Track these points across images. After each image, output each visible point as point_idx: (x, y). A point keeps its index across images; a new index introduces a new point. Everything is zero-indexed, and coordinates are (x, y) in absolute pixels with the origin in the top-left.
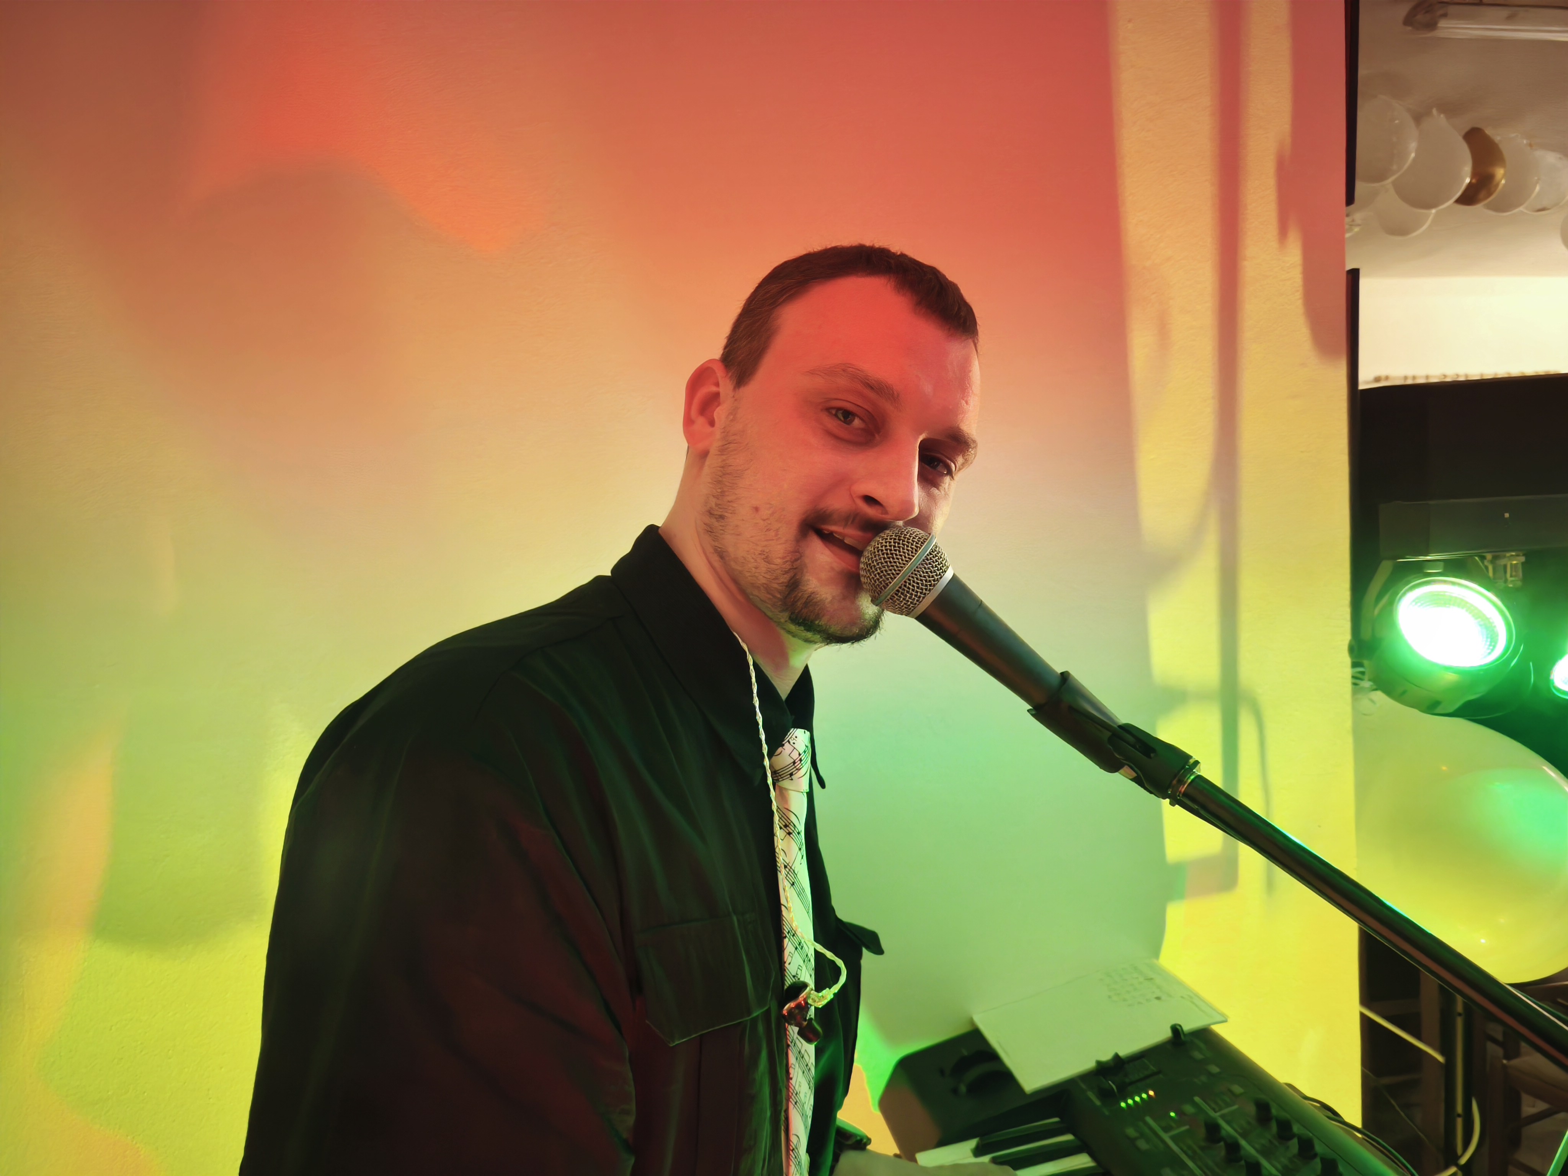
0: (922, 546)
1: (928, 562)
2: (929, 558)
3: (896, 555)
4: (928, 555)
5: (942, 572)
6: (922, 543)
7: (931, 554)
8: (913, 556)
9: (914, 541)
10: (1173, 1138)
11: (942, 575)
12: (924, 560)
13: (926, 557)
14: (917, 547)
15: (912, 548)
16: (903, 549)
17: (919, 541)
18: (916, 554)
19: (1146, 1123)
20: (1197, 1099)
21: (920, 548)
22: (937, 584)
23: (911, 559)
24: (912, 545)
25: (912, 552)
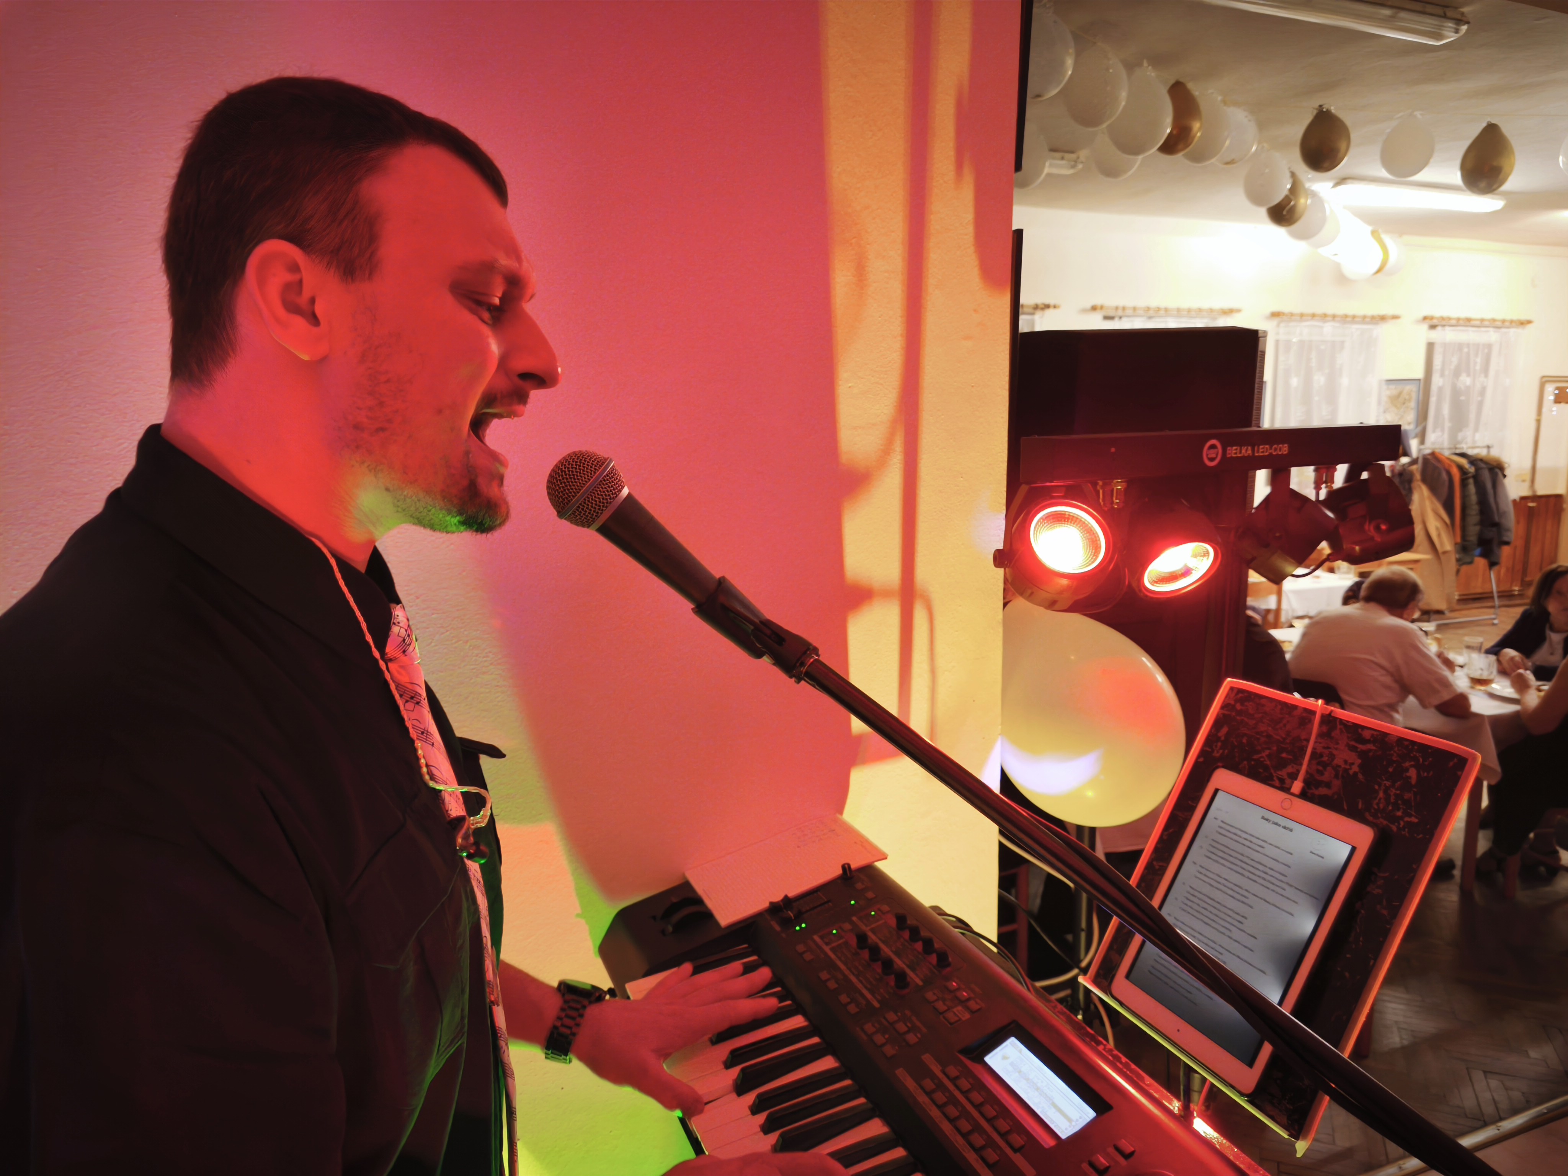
0: (600, 468)
1: (604, 483)
2: (606, 479)
3: (577, 476)
4: (605, 476)
5: (618, 492)
6: (600, 466)
7: (608, 476)
8: (592, 477)
9: (593, 464)
10: (833, 950)
11: (618, 493)
12: (601, 481)
13: (603, 478)
14: (595, 469)
15: (591, 471)
16: (583, 471)
17: (598, 464)
18: (594, 475)
19: (814, 941)
20: (854, 919)
21: (598, 471)
22: (613, 501)
23: (589, 480)
24: (591, 467)
25: (591, 474)
